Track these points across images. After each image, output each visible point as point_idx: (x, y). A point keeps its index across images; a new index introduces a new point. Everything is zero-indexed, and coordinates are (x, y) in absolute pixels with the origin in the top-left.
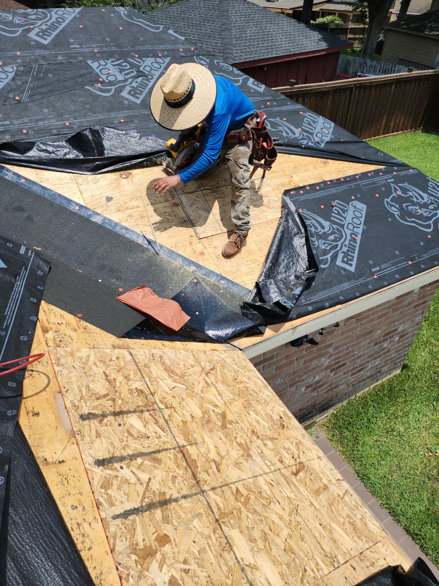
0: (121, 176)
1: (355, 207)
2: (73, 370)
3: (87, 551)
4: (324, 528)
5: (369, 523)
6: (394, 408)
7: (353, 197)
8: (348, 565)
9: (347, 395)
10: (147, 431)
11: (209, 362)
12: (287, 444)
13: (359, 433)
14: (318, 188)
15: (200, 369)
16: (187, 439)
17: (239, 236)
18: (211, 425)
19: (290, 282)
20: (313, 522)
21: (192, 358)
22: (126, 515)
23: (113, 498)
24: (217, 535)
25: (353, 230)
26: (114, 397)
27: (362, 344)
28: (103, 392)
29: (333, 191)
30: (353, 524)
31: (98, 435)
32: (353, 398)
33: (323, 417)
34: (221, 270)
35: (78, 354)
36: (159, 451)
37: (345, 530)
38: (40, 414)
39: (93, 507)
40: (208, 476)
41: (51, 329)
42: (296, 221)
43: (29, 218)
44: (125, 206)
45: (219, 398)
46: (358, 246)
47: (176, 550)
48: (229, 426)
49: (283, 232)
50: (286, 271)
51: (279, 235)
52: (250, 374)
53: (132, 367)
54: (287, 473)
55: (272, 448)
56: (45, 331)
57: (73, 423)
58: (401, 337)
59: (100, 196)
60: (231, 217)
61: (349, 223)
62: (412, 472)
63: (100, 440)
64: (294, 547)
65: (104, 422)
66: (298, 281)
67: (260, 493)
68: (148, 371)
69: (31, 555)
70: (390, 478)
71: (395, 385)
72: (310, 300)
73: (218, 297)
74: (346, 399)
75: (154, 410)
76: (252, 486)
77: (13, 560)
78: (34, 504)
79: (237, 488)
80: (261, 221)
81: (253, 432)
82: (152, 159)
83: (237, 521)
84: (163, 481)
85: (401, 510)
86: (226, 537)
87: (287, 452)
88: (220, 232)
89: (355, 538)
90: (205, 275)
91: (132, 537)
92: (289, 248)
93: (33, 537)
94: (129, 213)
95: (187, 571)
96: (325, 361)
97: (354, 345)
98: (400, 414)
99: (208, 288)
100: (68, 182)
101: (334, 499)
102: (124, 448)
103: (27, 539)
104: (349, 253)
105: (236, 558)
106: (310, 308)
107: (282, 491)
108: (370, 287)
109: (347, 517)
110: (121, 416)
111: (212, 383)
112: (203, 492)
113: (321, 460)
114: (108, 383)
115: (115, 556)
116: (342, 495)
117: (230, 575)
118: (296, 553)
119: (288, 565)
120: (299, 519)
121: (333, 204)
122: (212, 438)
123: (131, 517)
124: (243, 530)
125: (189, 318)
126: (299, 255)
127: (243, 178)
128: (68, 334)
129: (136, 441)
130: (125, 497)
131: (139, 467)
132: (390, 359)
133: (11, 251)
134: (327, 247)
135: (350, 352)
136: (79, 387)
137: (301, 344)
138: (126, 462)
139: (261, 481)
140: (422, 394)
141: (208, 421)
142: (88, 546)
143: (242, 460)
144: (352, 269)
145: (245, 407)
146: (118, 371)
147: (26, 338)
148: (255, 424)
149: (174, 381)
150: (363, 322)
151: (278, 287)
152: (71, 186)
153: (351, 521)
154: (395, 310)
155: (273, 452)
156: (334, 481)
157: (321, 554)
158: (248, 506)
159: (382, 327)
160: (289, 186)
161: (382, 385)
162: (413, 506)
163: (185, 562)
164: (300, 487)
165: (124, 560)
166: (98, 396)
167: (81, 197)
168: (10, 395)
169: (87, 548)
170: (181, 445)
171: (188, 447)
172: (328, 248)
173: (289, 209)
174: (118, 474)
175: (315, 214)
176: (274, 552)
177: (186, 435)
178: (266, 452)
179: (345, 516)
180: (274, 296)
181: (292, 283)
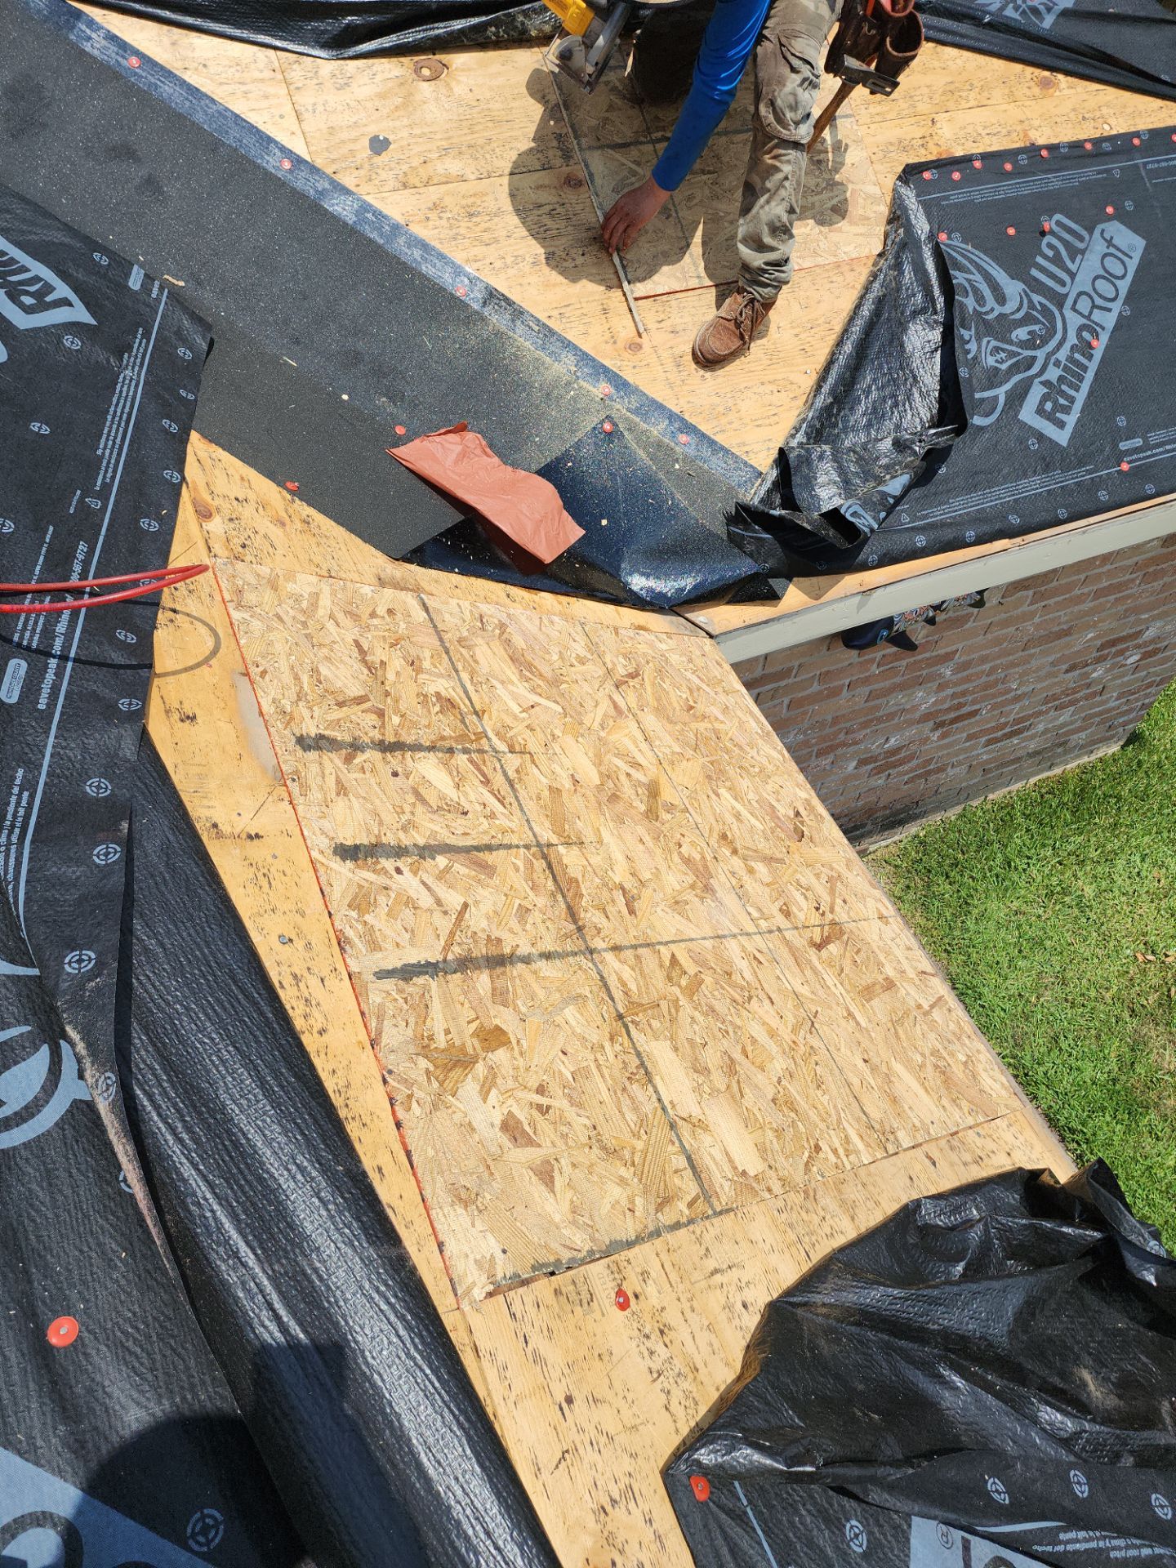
0: (417, 70)
1: (1110, 243)
2: (276, 624)
3: (316, 1035)
4: (874, 1069)
5: (984, 1075)
6: (1079, 839)
7: (1110, 210)
8: (919, 1152)
9: (963, 795)
10: (462, 799)
11: (625, 656)
12: (807, 878)
13: (976, 890)
14: (1008, 167)
15: (601, 672)
16: (559, 832)
17: (752, 301)
18: (619, 807)
19: (878, 458)
20: (849, 1054)
21: (582, 640)
22: (407, 973)
23: (378, 933)
24: (618, 1047)
25: (1088, 317)
26: (381, 706)
27: (1034, 663)
28: (355, 690)
29: (1053, 181)
30: (944, 1072)
31: (342, 789)
32: (975, 803)
33: (889, 841)
34: (682, 402)
35: (290, 587)
36: (489, 848)
37: (923, 1082)
38: (199, 720)
39: (330, 946)
40: (604, 920)
41: (218, 509)
42: (925, 272)
43: (151, 184)
44: (424, 172)
45: (644, 746)
46: (1093, 366)
47: (521, 1062)
48: (665, 816)
49: (880, 302)
50: (869, 425)
51: (866, 312)
52: (730, 700)
53: (427, 639)
54: (798, 940)
55: (767, 879)
56: (204, 513)
57: (279, 752)
58: (1146, 656)
59: (354, 134)
60: (733, 237)
61: (1080, 294)
62: (1093, 994)
63: (347, 802)
64: (798, 1097)
65: (356, 761)
66: (900, 457)
67: (729, 974)
68: (467, 657)
69: (186, 1025)
70: (1033, 1000)
71: (1096, 782)
72: (926, 517)
73: (668, 485)
74: (957, 804)
75: (481, 751)
76: (709, 957)
77: (146, 1029)
78: (191, 918)
79: (673, 955)
80: (820, 261)
81: (724, 837)
82: (513, 17)
83: (668, 1024)
84: (495, 912)
85: (1045, 1074)
86: (639, 1054)
87: (803, 894)
88: (694, 283)
89: (945, 1102)
90: (636, 412)
91: (421, 1022)
92: (891, 354)
93: (191, 990)
94: (434, 198)
95: (544, 1110)
96: (924, 699)
97: (1013, 665)
98: (1094, 854)
99: (641, 454)
100: (261, 76)
101: (906, 1013)
102: (404, 829)
103: (176, 990)
104: (1064, 387)
105: (659, 1100)
106: (921, 541)
107: (781, 977)
108: (1103, 496)
109: (932, 1055)
110: (398, 754)
111: (629, 709)
112: (592, 952)
113: (887, 923)
114: (366, 671)
115: (380, 1055)
116: (926, 1007)
117: (642, 1132)
118: (800, 1110)
119: (779, 1132)
120: (815, 1042)
121: (1047, 226)
122: (620, 837)
123: (420, 980)
124: (679, 1045)
125: (581, 532)
126: (915, 377)
127: (794, 108)
128: (262, 532)
129: (435, 817)
130: (407, 936)
131: (442, 875)
132: (1100, 713)
133: (105, 276)
134: (1002, 362)
135: (996, 682)
136: (292, 668)
137: (872, 643)
138: (410, 860)
139: (733, 948)
140: (1166, 811)
141: (614, 798)
142: (317, 1027)
143: (689, 896)
144: (1062, 437)
145: (709, 777)
146: (392, 646)
147: (155, 526)
148: (730, 819)
149: (533, 690)
150: (1051, 601)
151: (842, 470)
152: (271, 90)
153: (941, 1063)
154: (1148, 578)
155: (767, 890)
156: (911, 974)
157: (858, 1120)
158: (695, 998)
159: (1100, 621)
160: (923, 151)
161: (1062, 780)
162: (1078, 1069)
163: (541, 1090)
164: (825, 976)
165: (402, 1066)
166: (341, 699)
167: (299, 132)
168: (122, 661)
169: (315, 1030)
170: (543, 841)
171: (561, 849)
172: (1004, 367)
173: (909, 227)
174: (388, 882)
175: (985, 252)
176: (749, 1099)
177: (558, 821)
178: (750, 885)
179: (927, 1053)
180: (827, 493)
181: (883, 461)
